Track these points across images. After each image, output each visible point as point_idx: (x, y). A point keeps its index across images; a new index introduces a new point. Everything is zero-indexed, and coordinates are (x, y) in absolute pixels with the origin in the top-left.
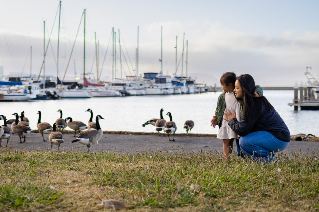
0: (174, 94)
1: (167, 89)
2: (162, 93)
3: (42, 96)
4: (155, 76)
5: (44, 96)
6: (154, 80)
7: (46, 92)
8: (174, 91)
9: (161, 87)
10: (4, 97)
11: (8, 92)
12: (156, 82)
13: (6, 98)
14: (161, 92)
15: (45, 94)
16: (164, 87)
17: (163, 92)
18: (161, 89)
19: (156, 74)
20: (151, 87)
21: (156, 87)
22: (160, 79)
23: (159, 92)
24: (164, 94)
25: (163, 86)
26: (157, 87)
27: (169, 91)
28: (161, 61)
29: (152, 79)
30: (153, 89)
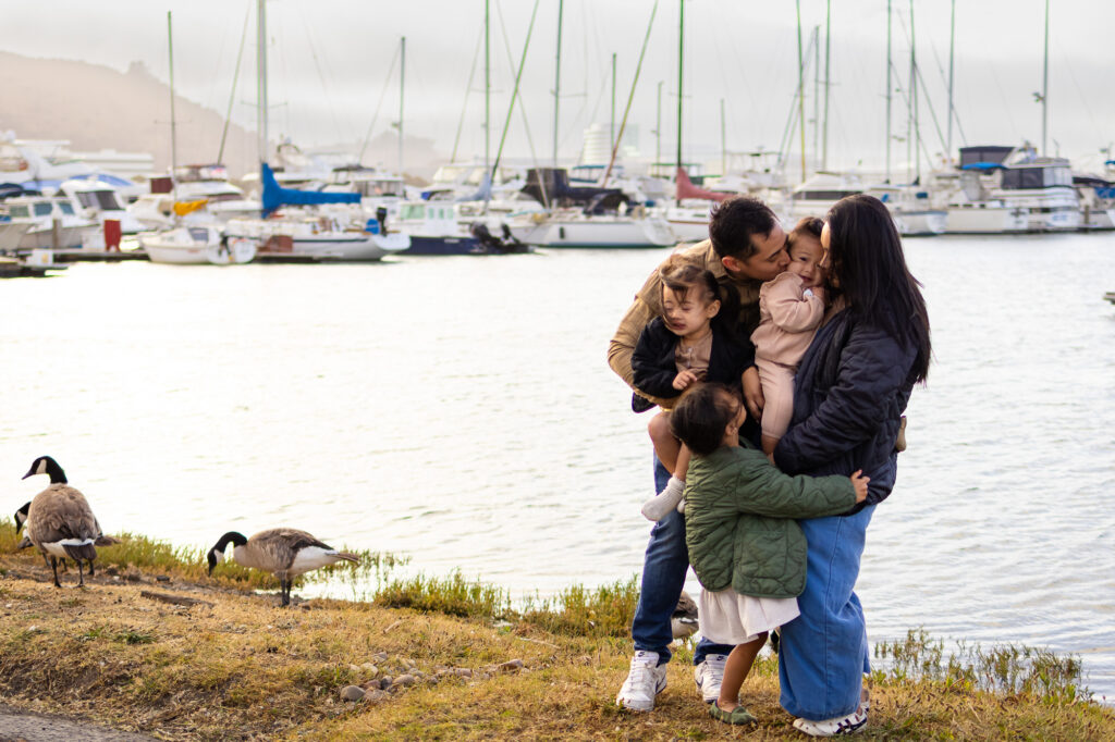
0: (1083, 230)
1: (1046, 210)
2: (1024, 226)
3: (456, 241)
4: (1003, 159)
5: (463, 240)
6: (998, 176)
7: (473, 228)
8: (1086, 221)
9: (1016, 205)
10: (296, 245)
11: (314, 227)
12: (1006, 185)
13: (300, 250)
14: (1018, 222)
15: (469, 235)
16: (1035, 203)
17: (1025, 222)
18: (1017, 213)
19: (1007, 150)
20: (976, 205)
21: (996, 204)
22: (1021, 170)
23: (1008, 223)
24: (1031, 232)
25: (1030, 198)
26: (1002, 202)
27: (1055, 219)
28: (1041, 98)
29: (989, 171)
30: (982, 212)
